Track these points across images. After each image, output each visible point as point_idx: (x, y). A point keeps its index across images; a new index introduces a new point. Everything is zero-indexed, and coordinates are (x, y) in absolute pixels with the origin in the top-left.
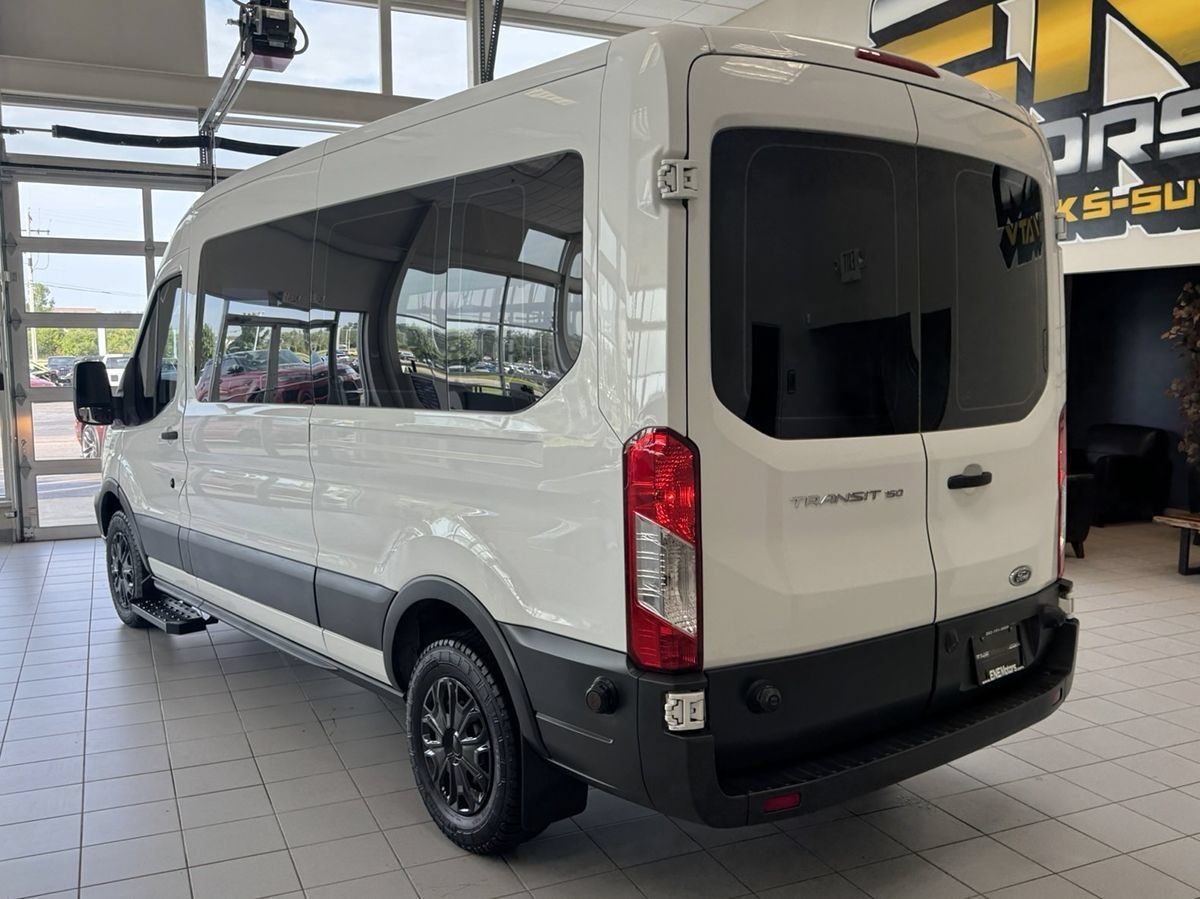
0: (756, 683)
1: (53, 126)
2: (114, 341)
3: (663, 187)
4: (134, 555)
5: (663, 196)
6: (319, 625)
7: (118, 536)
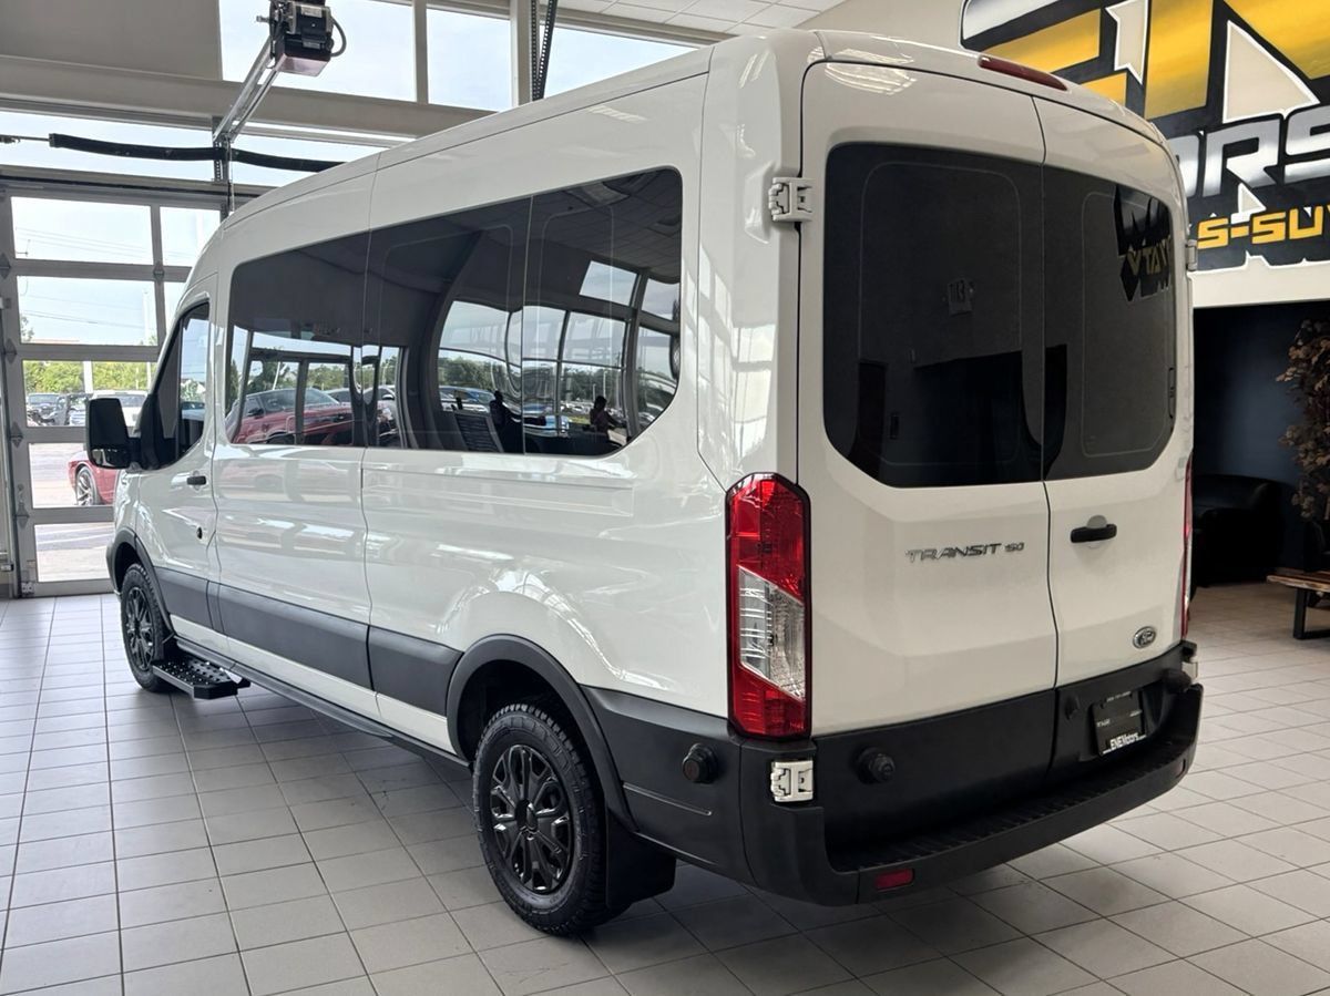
0: (866, 752)
1: (50, 135)
2: (100, 377)
3: (774, 208)
4: (153, 611)
5: (775, 218)
6: (373, 689)
7: (135, 592)
